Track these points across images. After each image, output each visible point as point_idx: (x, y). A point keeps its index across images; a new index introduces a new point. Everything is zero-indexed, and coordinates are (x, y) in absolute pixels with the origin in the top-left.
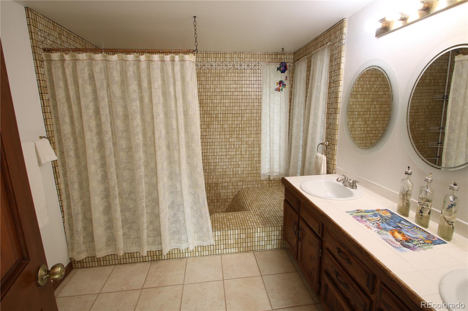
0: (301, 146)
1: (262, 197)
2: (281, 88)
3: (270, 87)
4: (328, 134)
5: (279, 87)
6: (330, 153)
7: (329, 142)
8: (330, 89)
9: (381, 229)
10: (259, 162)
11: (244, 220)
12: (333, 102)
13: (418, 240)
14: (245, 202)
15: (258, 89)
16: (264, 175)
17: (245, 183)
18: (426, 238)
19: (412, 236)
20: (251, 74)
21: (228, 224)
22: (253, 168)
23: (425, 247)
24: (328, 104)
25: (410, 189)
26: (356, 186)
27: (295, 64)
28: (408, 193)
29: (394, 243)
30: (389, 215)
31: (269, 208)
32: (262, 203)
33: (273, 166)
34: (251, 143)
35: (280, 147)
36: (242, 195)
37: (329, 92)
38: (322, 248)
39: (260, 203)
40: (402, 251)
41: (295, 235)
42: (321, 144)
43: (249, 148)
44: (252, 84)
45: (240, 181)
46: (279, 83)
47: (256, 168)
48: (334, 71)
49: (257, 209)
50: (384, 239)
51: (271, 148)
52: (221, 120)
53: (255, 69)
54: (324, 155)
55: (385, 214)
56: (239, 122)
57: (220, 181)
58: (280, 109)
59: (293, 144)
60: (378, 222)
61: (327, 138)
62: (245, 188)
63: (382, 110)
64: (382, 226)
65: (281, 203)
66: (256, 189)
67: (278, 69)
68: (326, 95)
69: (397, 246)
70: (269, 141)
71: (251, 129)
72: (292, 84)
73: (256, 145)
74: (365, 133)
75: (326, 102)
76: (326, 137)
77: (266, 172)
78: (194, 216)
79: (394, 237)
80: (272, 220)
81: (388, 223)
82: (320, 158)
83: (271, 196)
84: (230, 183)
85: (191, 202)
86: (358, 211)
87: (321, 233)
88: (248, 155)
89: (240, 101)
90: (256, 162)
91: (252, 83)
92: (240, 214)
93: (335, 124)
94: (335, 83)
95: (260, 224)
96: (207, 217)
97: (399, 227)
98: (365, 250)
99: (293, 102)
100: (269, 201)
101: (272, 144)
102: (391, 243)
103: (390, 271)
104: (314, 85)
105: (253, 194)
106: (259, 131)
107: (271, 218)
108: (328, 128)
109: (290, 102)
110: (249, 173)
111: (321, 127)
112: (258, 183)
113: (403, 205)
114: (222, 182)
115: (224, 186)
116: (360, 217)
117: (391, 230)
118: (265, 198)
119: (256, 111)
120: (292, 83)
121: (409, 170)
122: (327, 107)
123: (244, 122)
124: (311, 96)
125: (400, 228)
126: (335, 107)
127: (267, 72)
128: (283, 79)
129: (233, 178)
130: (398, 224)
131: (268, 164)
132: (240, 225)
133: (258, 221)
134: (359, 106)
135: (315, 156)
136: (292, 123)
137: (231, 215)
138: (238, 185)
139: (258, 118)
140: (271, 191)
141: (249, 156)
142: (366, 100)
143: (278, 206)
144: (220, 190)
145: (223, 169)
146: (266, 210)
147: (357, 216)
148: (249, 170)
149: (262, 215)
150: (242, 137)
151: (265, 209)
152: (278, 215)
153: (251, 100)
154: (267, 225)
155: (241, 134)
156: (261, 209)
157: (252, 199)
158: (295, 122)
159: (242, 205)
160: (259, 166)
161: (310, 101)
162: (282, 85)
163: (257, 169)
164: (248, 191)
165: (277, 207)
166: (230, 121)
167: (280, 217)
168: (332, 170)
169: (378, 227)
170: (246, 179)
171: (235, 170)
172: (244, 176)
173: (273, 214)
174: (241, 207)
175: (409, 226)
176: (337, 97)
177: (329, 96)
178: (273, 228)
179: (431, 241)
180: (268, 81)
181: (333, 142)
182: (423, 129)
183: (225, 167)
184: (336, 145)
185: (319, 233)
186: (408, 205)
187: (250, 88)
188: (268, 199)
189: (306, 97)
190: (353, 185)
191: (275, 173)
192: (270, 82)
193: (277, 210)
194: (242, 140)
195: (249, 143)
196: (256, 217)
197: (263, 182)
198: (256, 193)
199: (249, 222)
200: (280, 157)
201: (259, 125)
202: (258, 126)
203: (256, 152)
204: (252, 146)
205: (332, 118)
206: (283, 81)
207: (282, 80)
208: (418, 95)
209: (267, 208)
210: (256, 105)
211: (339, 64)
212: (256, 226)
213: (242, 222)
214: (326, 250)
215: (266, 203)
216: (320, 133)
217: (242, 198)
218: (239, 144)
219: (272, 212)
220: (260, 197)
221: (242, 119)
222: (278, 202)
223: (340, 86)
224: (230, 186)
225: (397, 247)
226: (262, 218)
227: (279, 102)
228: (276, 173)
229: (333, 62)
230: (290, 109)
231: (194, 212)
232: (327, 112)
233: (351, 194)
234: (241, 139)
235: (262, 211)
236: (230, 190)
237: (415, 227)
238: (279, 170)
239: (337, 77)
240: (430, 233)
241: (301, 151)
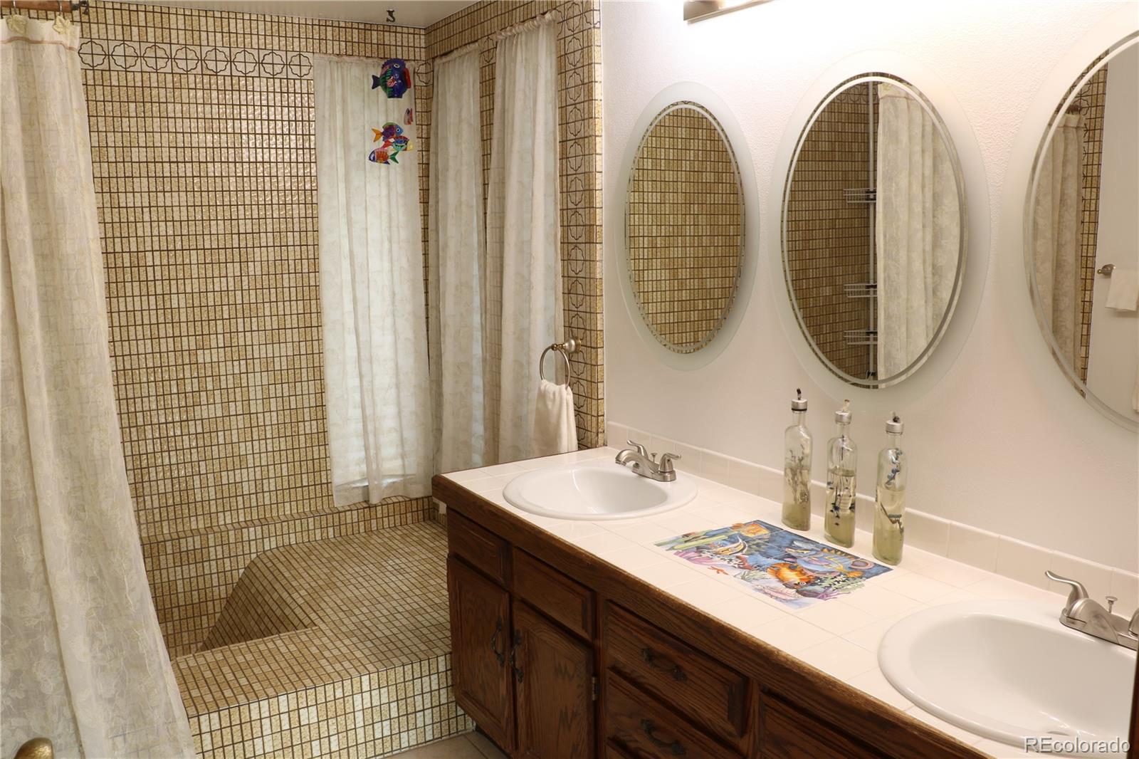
0: (477, 365)
1: (351, 570)
2: (391, 150)
3: (347, 147)
4: (572, 314)
5: (384, 146)
6: (583, 376)
7: (575, 338)
8: (564, 161)
9: (750, 568)
10: (322, 439)
11: (301, 660)
12: (579, 206)
13: (833, 576)
14: (289, 600)
15: (300, 152)
16: (346, 490)
17: (272, 528)
18: (850, 568)
19: (820, 569)
20: (271, 95)
21: (243, 681)
22: (297, 464)
23: (849, 587)
24: (565, 212)
25: (807, 451)
26: (672, 472)
27: (436, 69)
28: (802, 463)
29: (781, 593)
30: (764, 532)
31: (386, 604)
32: (356, 592)
33: (377, 448)
34: (284, 363)
35: (397, 374)
36: (270, 577)
37: (565, 173)
38: (596, 674)
39: (349, 594)
40: (800, 605)
41: (502, 665)
42: (552, 347)
43: (279, 386)
44: (276, 134)
45: (249, 523)
46: (383, 134)
47: (310, 463)
48: (575, 104)
49: (341, 614)
50: (760, 590)
51: (366, 380)
52: (158, 277)
53: (287, 79)
54: (564, 386)
55: (754, 533)
56: (231, 284)
57: (166, 531)
58: (390, 227)
59: (449, 358)
60: (739, 554)
61: (569, 327)
62: (275, 551)
63: (716, 231)
64: (751, 561)
65: (426, 584)
66: (318, 547)
67: (376, 82)
68: (555, 180)
69: (789, 598)
70: (356, 354)
71: (281, 308)
72: (428, 138)
73: (304, 371)
74: (676, 310)
75: (556, 204)
76: (567, 325)
77: (351, 478)
78: (103, 668)
79: (781, 580)
80: (408, 643)
81: (765, 553)
82: (552, 396)
83: (384, 563)
84: (211, 536)
85: (88, 614)
86: (687, 537)
87: (590, 627)
88: (274, 414)
89: (233, 199)
90: (309, 441)
91: (279, 132)
92: (279, 642)
93: (591, 278)
94: (581, 142)
95: (365, 661)
96: (160, 663)
97: (790, 556)
98: (718, 623)
99: (437, 202)
100: (380, 581)
101: (365, 366)
102: (776, 595)
103: (778, 650)
104: (512, 144)
105: (314, 567)
106: (314, 316)
107: (401, 636)
108: (568, 292)
109: (425, 202)
110: (286, 486)
111: (546, 289)
112: (324, 523)
113: (795, 499)
114: (175, 536)
115: (187, 551)
116: (695, 549)
117: (772, 567)
118: (362, 574)
119: (297, 238)
120: (428, 133)
121: (799, 399)
122: (562, 221)
123: (252, 283)
124: (502, 183)
125: (793, 557)
126: (587, 223)
127: (332, 91)
128: (396, 118)
129: (221, 515)
130: (787, 550)
131: (357, 442)
132: (293, 677)
133: (358, 654)
134: (650, 220)
135: (534, 395)
136: (438, 281)
137: (242, 652)
138: (246, 538)
139: (305, 266)
140: (378, 546)
141: (281, 418)
142: (670, 197)
143: (418, 592)
144: (170, 570)
145: (175, 481)
146: (377, 614)
147: (687, 551)
148: (285, 473)
149: (366, 631)
150: (249, 343)
151: (372, 609)
152: (427, 624)
153: (275, 193)
154: (395, 660)
155: (241, 329)
156: (357, 612)
157: (313, 584)
158: (450, 275)
159: (278, 612)
160: (323, 455)
161: (502, 199)
162: (392, 140)
163: (317, 468)
164: (289, 557)
165: (416, 599)
166: (195, 281)
167: (433, 629)
168: (594, 435)
169: (743, 565)
170: (275, 514)
171: (225, 481)
172: (267, 502)
173: (405, 622)
174: (274, 619)
175: (812, 550)
176: (590, 190)
177: (565, 184)
178: (416, 666)
179: (860, 571)
180: (339, 124)
181: (588, 338)
182: (827, 291)
183: (182, 473)
184: (599, 350)
185: (584, 627)
186: (805, 497)
187: (269, 148)
188: (374, 576)
189: (485, 185)
190: (664, 471)
191: (385, 476)
192: (345, 128)
193: (415, 606)
194: (249, 353)
195: (277, 367)
196: (347, 642)
197: (343, 519)
198: (324, 560)
199: (323, 662)
200: (399, 413)
201: (313, 294)
202: (310, 295)
203: (306, 401)
204: (291, 376)
205: (580, 257)
206: (397, 126)
207: (391, 121)
208: (807, 186)
209: (379, 606)
210: (296, 215)
211: (588, 85)
212: (352, 671)
213: (297, 669)
214: (610, 673)
215: (371, 589)
216: (545, 310)
217: (269, 588)
218: (237, 371)
219: (398, 616)
220: (344, 571)
221: (244, 269)
222: (413, 581)
223: (596, 154)
224: (212, 549)
225: (790, 600)
226: (369, 644)
227: (384, 201)
228: (391, 476)
229: (568, 76)
230: (425, 229)
231: (103, 650)
232: (563, 237)
233: (663, 498)
234: (243, 353)
235: (362, 617)
236: (213, 563)
237: (825, 550)
238: (399, 462)
239: (586, 124)
240: (856, 555)
241: (478, 381)
